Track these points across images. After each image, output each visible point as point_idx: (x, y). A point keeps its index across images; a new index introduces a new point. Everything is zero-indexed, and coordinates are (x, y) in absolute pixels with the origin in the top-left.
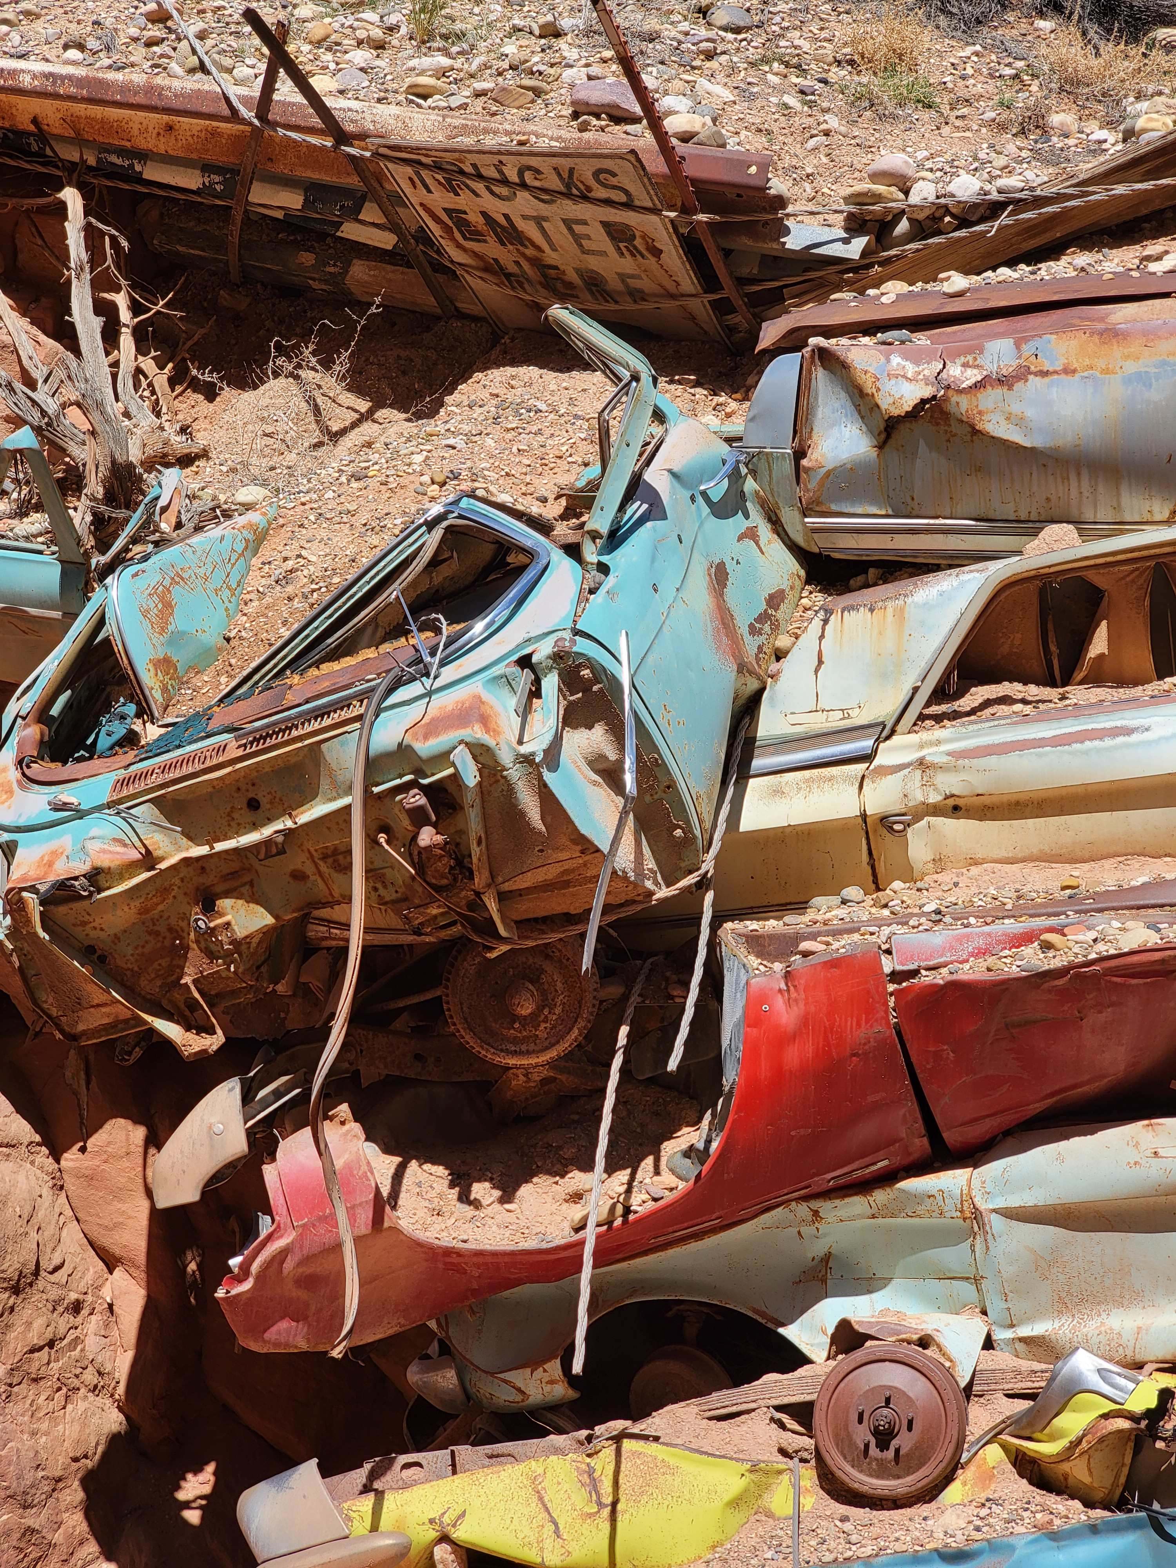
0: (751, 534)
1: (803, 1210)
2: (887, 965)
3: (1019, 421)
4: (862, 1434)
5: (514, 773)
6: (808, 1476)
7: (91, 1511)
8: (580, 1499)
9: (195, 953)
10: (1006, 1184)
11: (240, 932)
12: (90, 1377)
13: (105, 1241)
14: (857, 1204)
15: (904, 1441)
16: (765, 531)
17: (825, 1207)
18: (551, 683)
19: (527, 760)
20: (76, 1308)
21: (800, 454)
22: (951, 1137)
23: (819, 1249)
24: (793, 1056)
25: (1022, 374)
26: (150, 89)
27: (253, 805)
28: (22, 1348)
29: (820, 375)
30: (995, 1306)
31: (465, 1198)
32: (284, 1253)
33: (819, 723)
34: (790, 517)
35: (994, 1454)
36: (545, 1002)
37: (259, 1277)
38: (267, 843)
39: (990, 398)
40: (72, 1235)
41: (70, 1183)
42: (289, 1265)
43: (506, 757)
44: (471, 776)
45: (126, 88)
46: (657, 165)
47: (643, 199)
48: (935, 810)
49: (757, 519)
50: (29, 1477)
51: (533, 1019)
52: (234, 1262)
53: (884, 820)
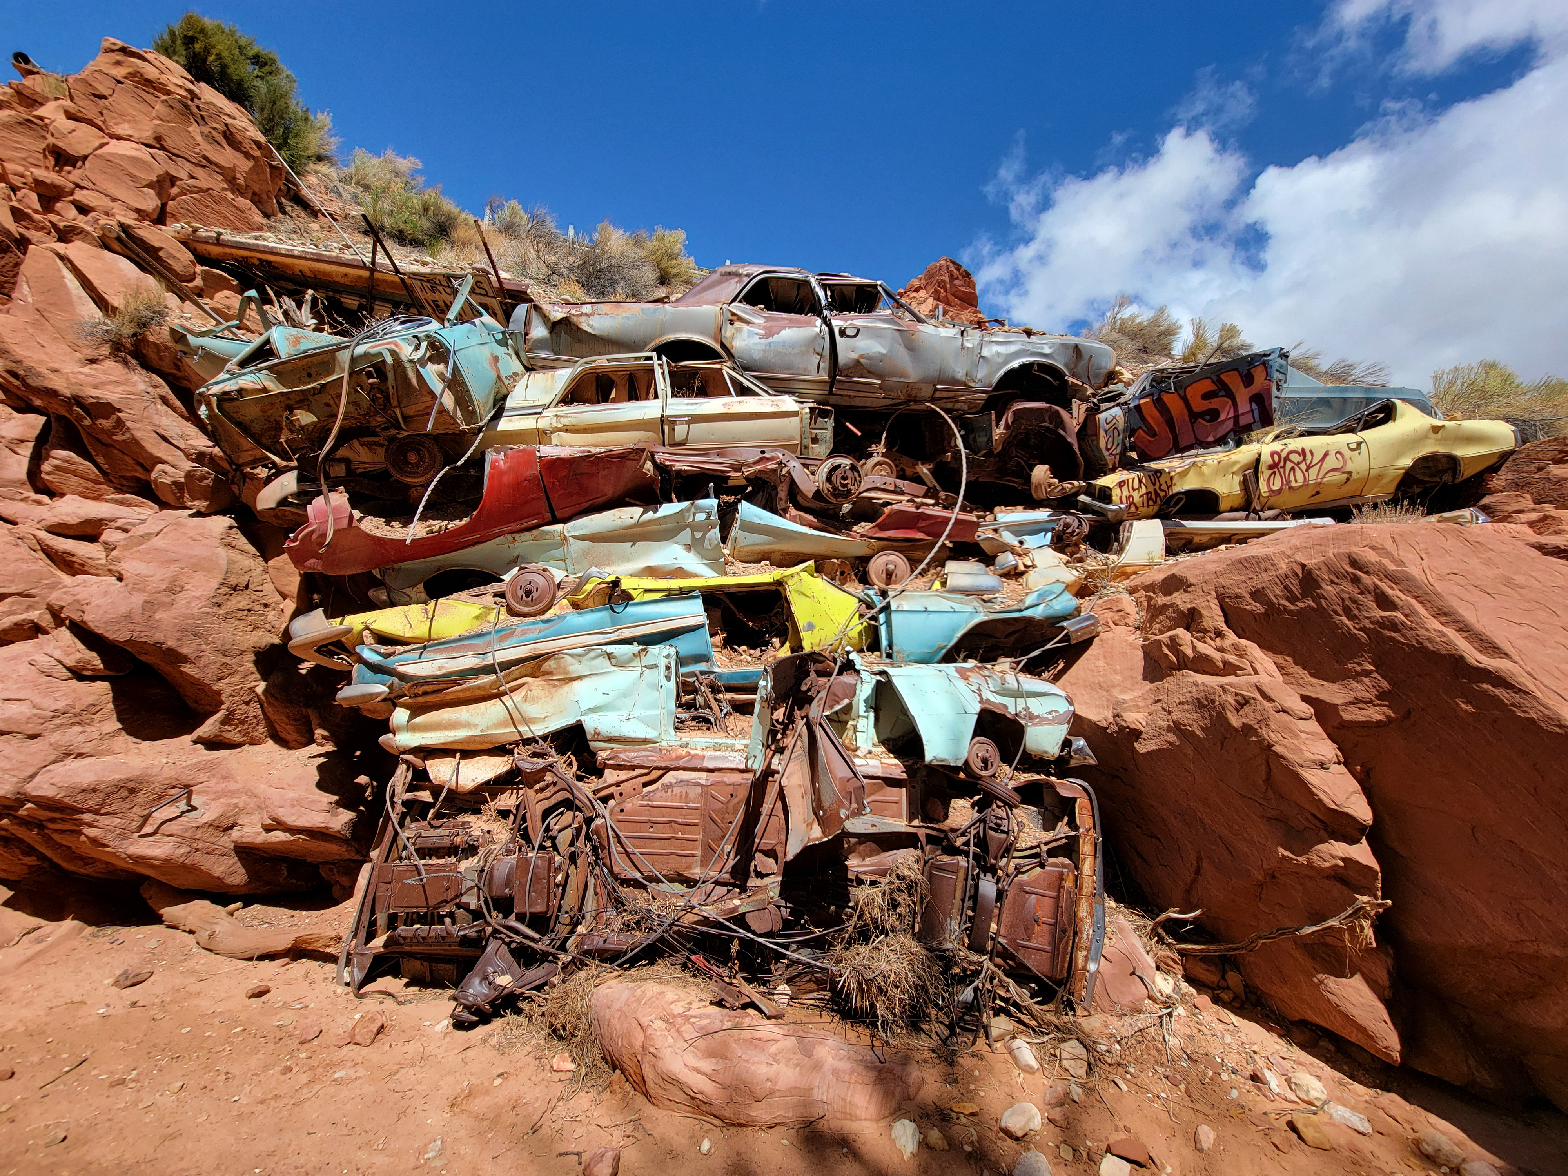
0: (510, 355)
1: (509, 537)
2: (538, 454)
3: (591, 327)
4: (521, 593)
5: (407, 365)
6: (503, 611)
8: (421, 617)
9: (285, 431)
10: (574, 528)
11: (303, 423)
12: (268, 627)
13: (282, 589)
14: (527, 535)
15: (535, 595)
16: (514, 357)
17: (517, 536)
18: (424, 345)
19: (412, 361)
20: (266, 605)
21: (526, 334)
22: (558, 515)
23: (516, 554)
24: (506, 479)
25: (593, 314)
26: (337, 257)
27: (309, 375)
28: (233, 608)
29: (533, 312)
30: (570, 568)
31: (388, 524)
32: (312, 532)
33: (525, 404)
34: (522, 354)
35: (565, 602)
36: (421, 458)
37: (302, 540)
38: (314, 388)
39: (583, 319)
42: (314, 537)
43: (404, 358)
44: (389, 360)
46: (496, 285)
47: (491, 293)
48: (560, 430)
49: (511, 351)
51: (416, 465)
52: (292, 535)
53: (544, 432)
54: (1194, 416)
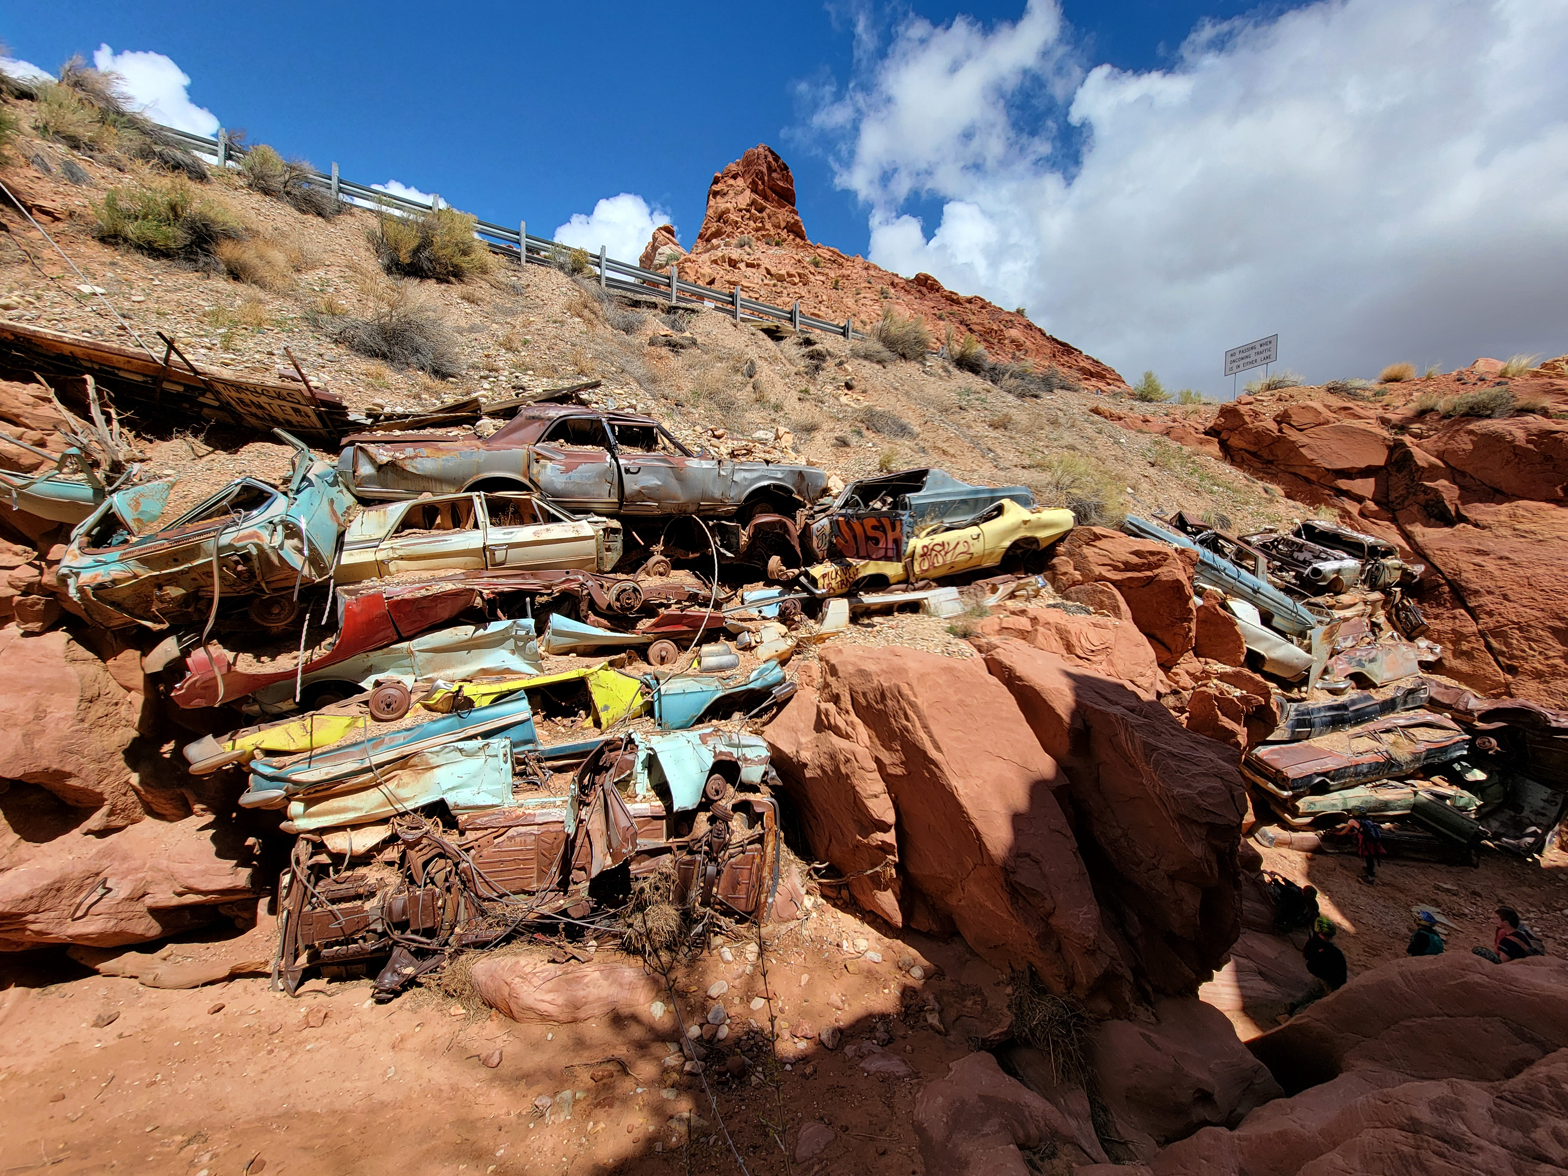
0: (341, 491)
1: (364, 655)
2: (385, 596)
3: (416, 468)
4: (383, 706)
5: (269, 551)
6: (368, 717)
7: (127, 760)
8: (301, 732)
9: (156, 602)
10: (419, 644)
11: (173, 596)
12: (124, 723)
13: (128, 684)
14: (379, 652)
15: (394, 706)
16: (345, 491)
17: (370, 654)
18: (280, 528)
19: (273, 547)
20: (116, 704)
21: (354, 472)
22: (404, 635)
23: (369, 664)
24: (359, 619)
25: (416, 457)
26: (120, 350)
27: (176, 560)
28: (94, 718)
29: (359, 453)
30: (417, 672)
31: (259, 661)
32: (196, 681)
33: (362, 538)
34: (352, 487)
35: (418, 705)
36: (282, 609)
37: (188, 688)
38: (182, 571)
39: (407, 462)
40: (113, 684)
41: (110, 669)
42: (198, 684)
43: (266, 547)
44: (254, 552)
45: (109, 348)
46: (308, 394)
47: (303, 402)
48: (396, 559)
49: (342, 487)
50: (101, 754)
51: (279, 614)
52: (177, 685)
53: (382, 561)
54: (868, 538)
